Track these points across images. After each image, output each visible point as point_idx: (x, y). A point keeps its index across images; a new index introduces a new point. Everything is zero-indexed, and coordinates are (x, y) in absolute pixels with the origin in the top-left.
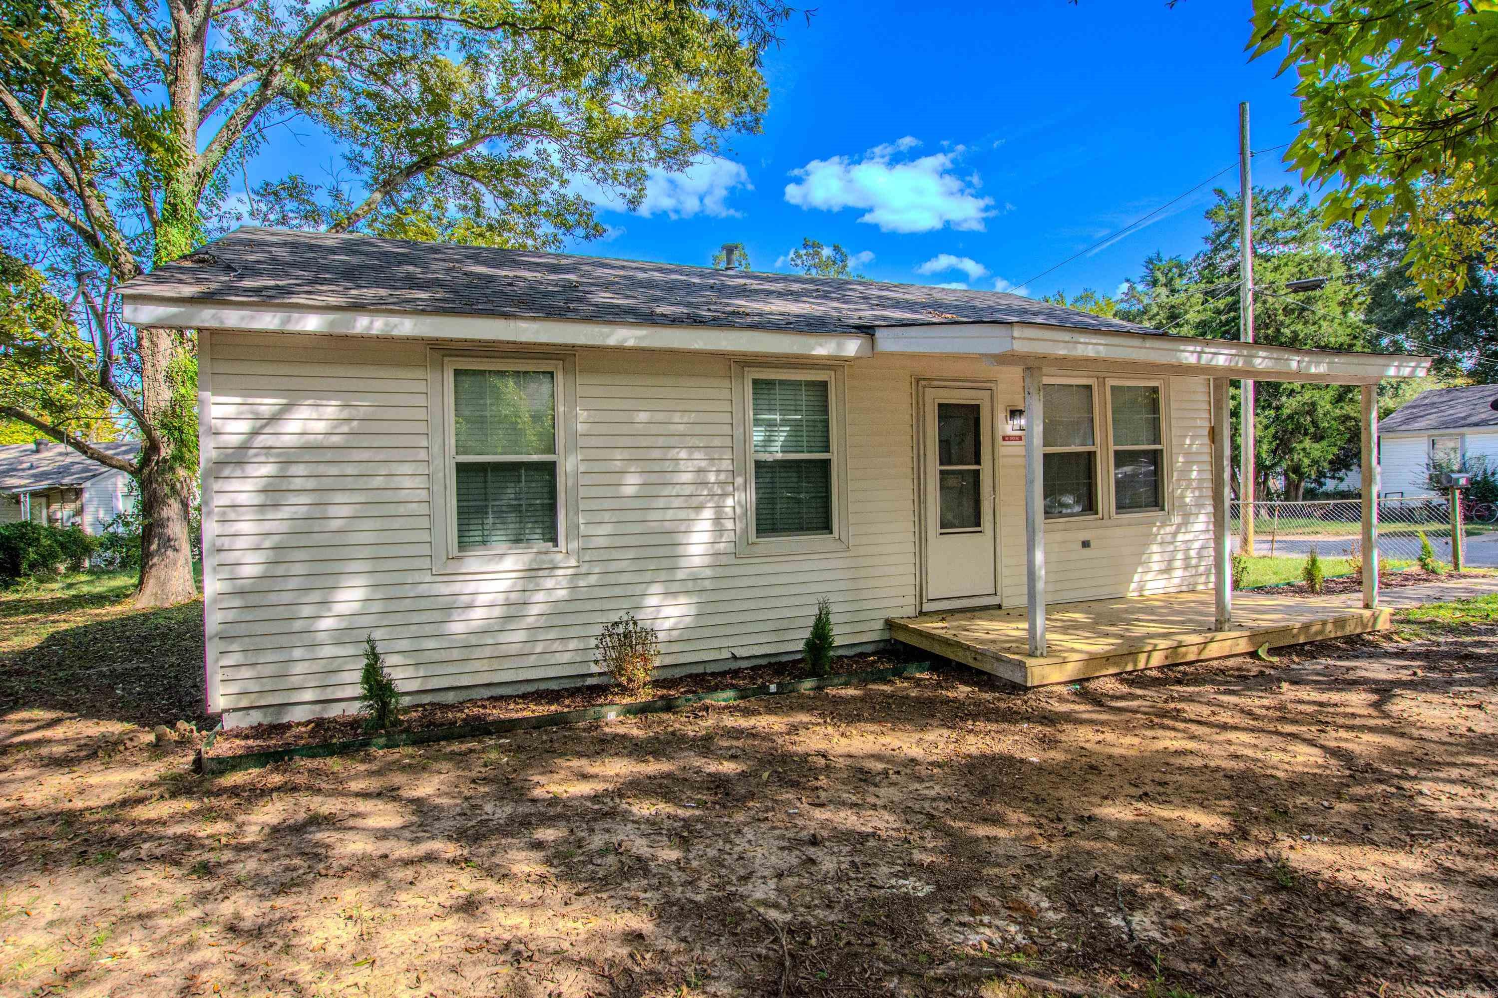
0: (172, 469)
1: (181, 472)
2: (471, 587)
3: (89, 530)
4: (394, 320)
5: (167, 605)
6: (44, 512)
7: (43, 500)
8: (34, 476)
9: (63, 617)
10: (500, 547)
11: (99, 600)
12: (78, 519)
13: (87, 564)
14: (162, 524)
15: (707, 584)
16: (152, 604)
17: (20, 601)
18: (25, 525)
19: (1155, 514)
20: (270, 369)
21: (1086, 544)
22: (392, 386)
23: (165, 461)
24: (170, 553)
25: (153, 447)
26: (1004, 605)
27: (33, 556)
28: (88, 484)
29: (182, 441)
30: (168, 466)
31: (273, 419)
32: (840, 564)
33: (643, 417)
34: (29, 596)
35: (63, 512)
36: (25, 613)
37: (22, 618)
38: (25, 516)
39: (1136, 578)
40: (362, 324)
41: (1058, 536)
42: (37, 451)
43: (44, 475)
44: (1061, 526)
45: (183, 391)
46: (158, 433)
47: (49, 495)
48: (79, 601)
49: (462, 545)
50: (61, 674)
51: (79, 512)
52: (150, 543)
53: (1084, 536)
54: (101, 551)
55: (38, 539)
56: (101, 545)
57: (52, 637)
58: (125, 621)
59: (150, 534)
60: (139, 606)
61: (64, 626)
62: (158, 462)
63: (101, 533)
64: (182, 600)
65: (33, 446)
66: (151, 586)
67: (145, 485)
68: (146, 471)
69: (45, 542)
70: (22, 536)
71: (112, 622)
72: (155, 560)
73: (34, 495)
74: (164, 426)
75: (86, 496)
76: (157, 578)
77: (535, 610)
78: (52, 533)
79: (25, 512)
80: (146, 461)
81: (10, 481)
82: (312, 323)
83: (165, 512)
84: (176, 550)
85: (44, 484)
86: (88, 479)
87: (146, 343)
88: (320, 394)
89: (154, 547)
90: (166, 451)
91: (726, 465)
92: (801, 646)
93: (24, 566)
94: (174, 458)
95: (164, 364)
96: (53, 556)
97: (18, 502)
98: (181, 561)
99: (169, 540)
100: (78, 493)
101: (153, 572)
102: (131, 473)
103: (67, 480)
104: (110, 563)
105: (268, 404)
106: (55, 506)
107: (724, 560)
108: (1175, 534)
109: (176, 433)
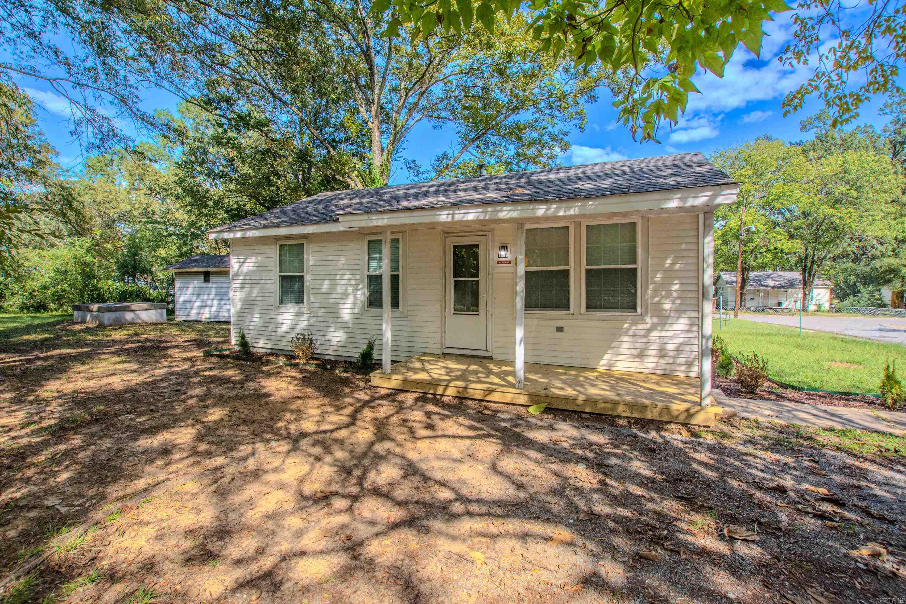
2: (282, 317)
4: (254, 232)
10: (290, 305)
15: (350, 325)
19: (628, 315)
20: (242, 248)
21: (560, 329)
22: (268, 251)
26: (494, 357)
31: (244, 262)
32: (405, 323)
33: (330, 258)
39: (607, 357)
40: (249, 234)
41: (535, 322)
44: (538, 316)
49: (282, 302)
53: (560, 324)
77: (299, 327)
82: (239, 235)
88: (252, 255)
91: (358, 277)
92: (358, 355)
105: (242, 258)
107: (356, 316)
108: (649, 331)
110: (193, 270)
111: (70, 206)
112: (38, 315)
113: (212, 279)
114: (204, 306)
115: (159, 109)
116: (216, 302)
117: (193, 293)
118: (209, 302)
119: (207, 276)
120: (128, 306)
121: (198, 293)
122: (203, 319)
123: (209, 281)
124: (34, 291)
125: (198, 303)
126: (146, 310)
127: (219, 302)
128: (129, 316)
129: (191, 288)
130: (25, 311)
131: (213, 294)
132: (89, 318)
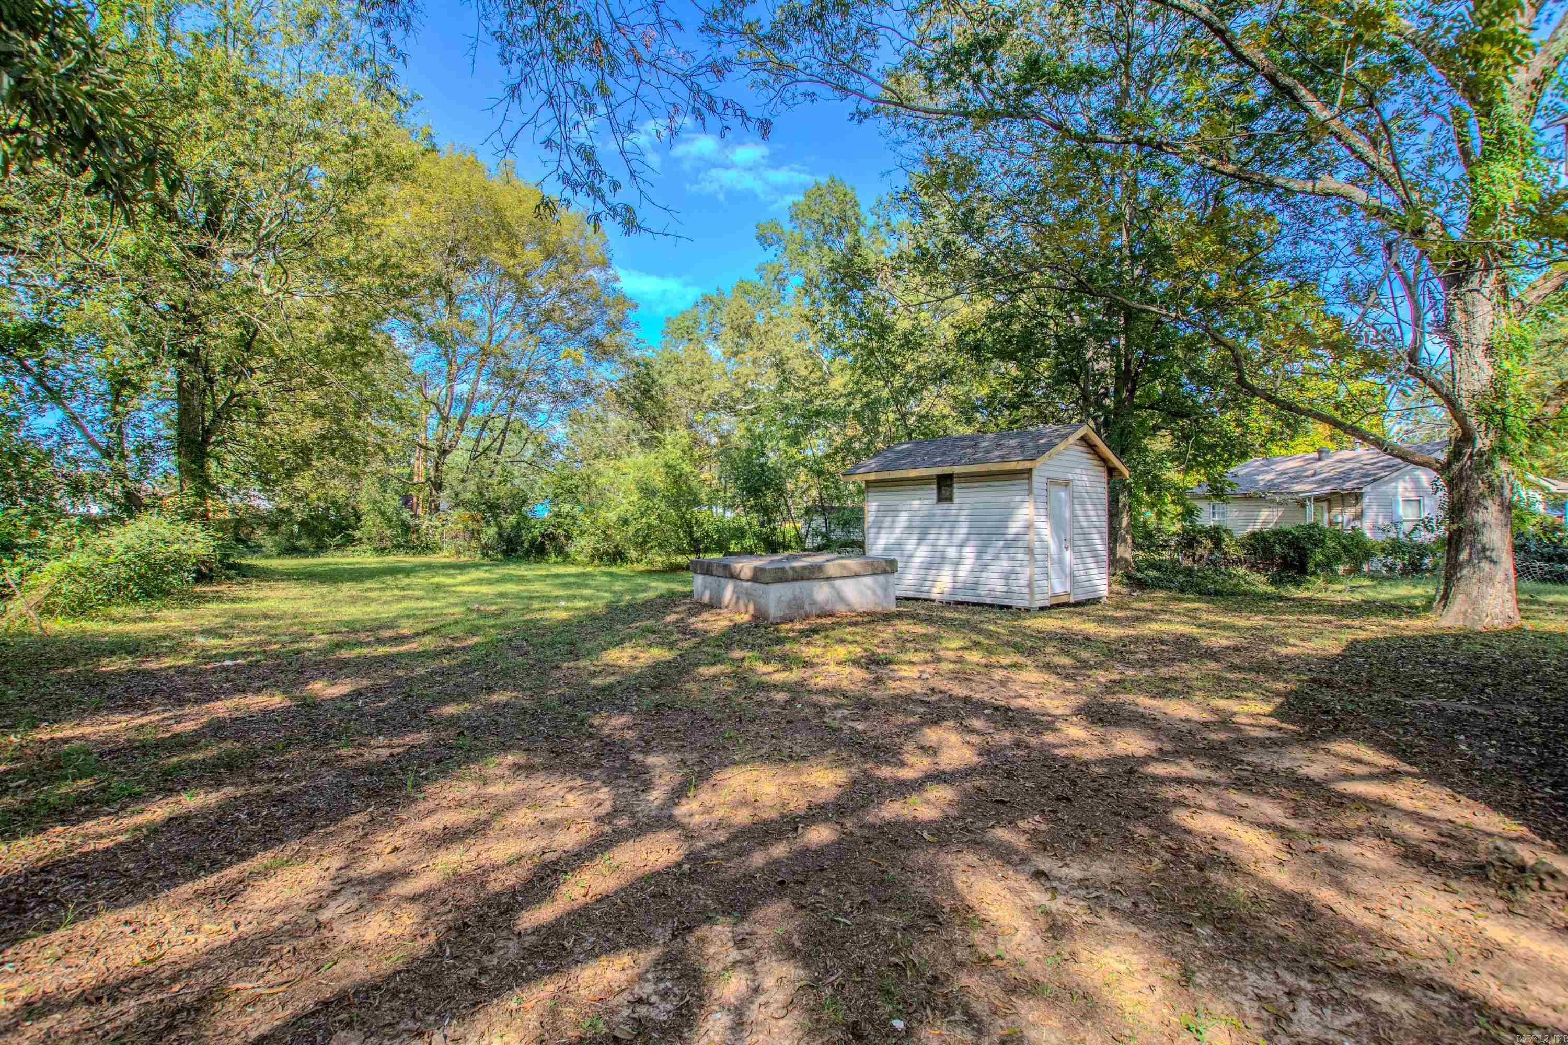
0: (1490, 462)
1: (1503, 467)
3: (1368, 534)
5: (1479, 628)
6: (1326, 515)
7: (1325, 504)
8: (1316, 482)
9: (1357, 623)
11: (1391, 608)
12: (1357, 524)
13: (1365, 568)
14: (1475, 530)
16: (1460, 624)
17: (1311, 599)
18: (1313, 526)
23: (1481, 454)
24: (1485, 565)
25: (1467, 437)
27: (1319, 557)
28: (1368, 488)
29: (1505, 428)
30: (1485, 461)
34: (1319, 595)
35: (1343, 516)
36: (1318, 612)
37: (1315, 618)
38: (1310, 520)
42: (1320, 459)
43: (1326, 481)
45: (1507, 365)
46: (1473, 422)
47: (1330, 500)
48: (1368, 608)
50: (1376, 697)
51: (1359, 516)
52: (1458, 551)
54: (1382, 557)
55: (1323, 541)
56: (1383, 550)
57: (1353, 644)
58: (1432, 640)
59: (1459, 542)
60: (1444, 623)
61: (1362, 635)
62: (1471, 456)
63: (1381, 538)
64: (1499, 624)
65: (1316, 455)
66: (1458, 603)
67: (1452, 485)
68: (1456, 467)
69: (1330, 544)
70: (1311, 537)
71: (1414, 638)
72: (1464, 572)
73: (1318, 499)
74: (1480, 411)
75: (1366, 500)
76: (1467, 594)
78: (1337, 536)
79: (1311, 515)
80: (1456, 455)
81: (1296, 487)
83: (1479, 517)
84: (1492, 562)
85: (1327, 489)
86: (1368, 483)
87: (1458, 316)
89: (1463, 556)
90: (1483, 442)
93: (1311, 566)
94: (1493, 450)
95: (1480, 337)
96: (1338, 559)
97: (1303, 506)
98: (1500, 576)
99: (1484, 549)
100: (1358, 497)
101: (1462, 586)
102: (1437, 470)
103: (1348, 485)
104: (1391, 569)
106: (1336, 510)
109: (1497, 419)
110: (913, 473)
111: (646, 392)
112: (614, 569)
113: (960, 493)
114: (936, 562)
115: (763, 221)
116: (969, 552)
117: (909, 528)
118: (952, 552)
119: (944, 484)
120: (819, 568)
121: (923, 530)
122: (934, 596)
123: (950, 499)
124: (609, 527)
125: (921, 554)
126: (857, 575)
127: (980, 555)
128: (821, 592)
129: (903, 517)
130: (596, 561)
131: (962, 532)
132: (728, 593)
